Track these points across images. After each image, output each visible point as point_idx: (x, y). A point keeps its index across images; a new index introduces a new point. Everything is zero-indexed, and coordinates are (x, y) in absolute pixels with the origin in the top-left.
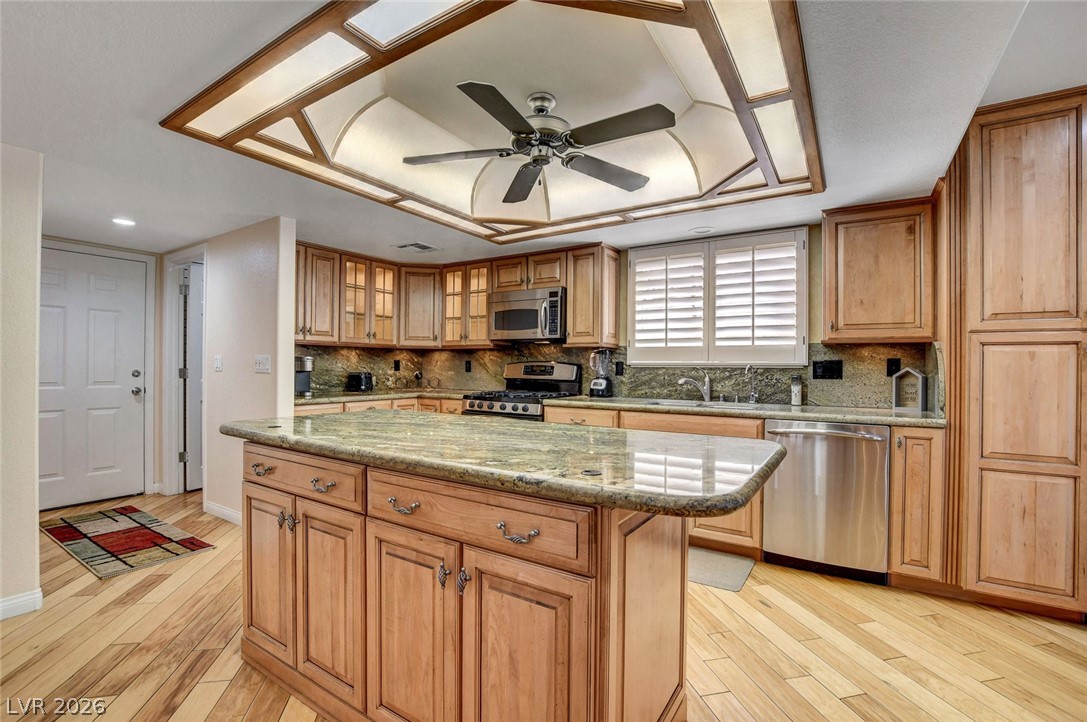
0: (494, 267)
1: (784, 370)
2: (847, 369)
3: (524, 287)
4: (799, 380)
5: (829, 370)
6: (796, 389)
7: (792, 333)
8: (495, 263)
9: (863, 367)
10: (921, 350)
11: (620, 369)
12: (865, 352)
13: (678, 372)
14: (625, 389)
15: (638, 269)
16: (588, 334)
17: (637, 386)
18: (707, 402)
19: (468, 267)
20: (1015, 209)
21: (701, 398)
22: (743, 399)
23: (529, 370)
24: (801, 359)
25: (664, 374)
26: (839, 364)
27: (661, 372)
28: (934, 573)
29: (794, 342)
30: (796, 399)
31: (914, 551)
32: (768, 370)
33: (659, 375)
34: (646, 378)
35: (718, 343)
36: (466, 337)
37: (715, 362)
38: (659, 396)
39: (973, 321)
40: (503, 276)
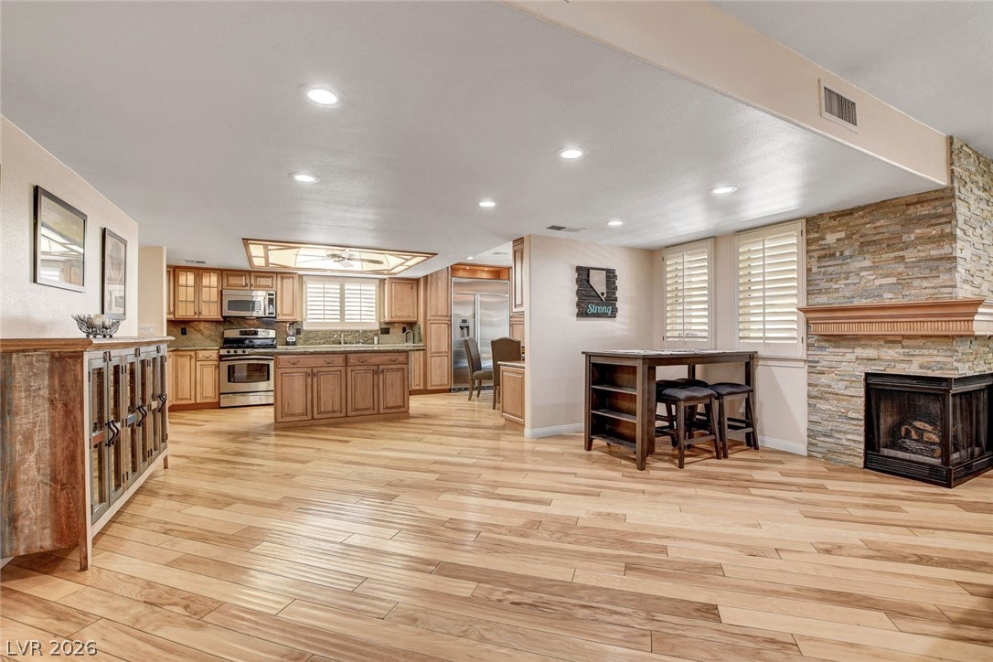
0: (224, 275)
1: (371, 331)
2: (391, 331)
3: (248, 288)
4: (377, 335)
5: (385, 331)
6: (376, 338)
7: (374, 317)
8: (224, 273)
9: (396, 330)
10: (412, 325)
11: (298, 332)
12: (396, 325)
13: (328, 333)
14: (301, 341)
15: (309, 286)
16: (290, 315)
17: (308, 340)
18: (343, 345)
19: (201, 271)
20: (437, 289)
21: (340, 343)
22: (359, 343)
23: (242, 333)
24: (377, 327)
25: (322, 334)
26: (389, 329)
27: (320, 333)
28: (422, 387)
29: (374, 321)
30: (376, 342)
31: (417, 382)
32: (365, 332)
34: (313, 336)
35: (347, 321)
36: (200, 313)
37: (345, 328)
38: (319, 344)
39: (428, 318)
40: (233, 281)
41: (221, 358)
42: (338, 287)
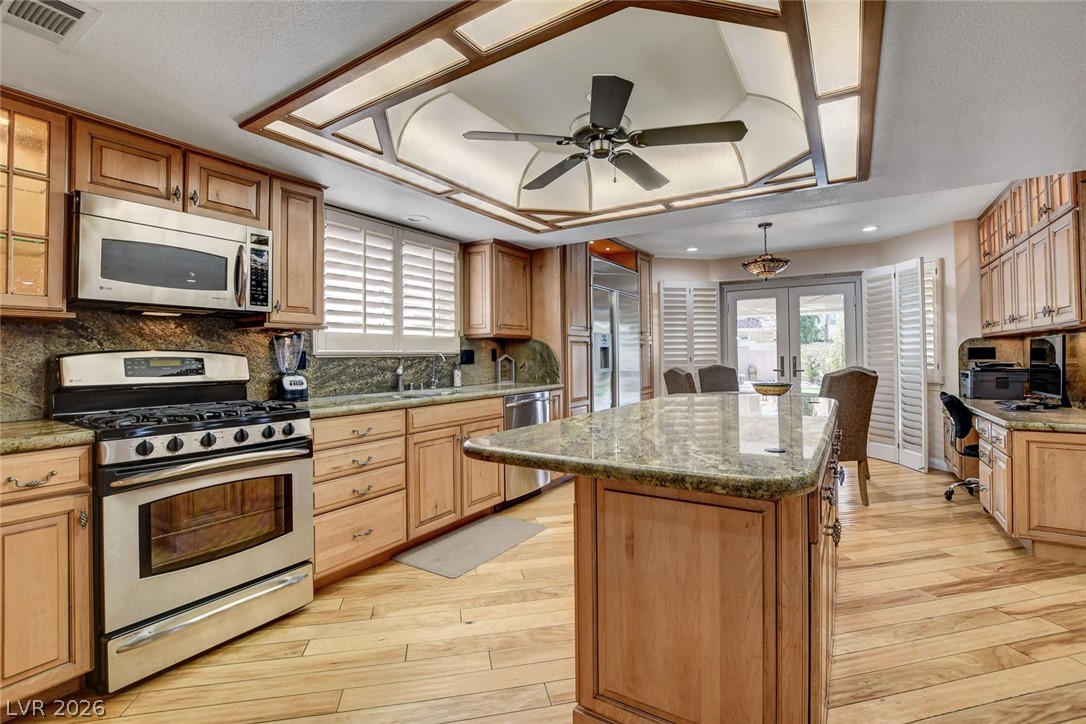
1: (447, 357)
2: (476, 357)
4: (457, 365)
5: (467, 357)
7: (452, 326)
9: (482, 356)
11: (302, 361)
12: (487, 344)
13: (368, 362)
15: (330, 233)
16: (305, 310)
17: (324, 382)
20: (577, 274)
21: (395, 387)
22: (431, 385)
23: (140, 367)
24: (455, 348)
25: (355, 365)
26: (473, 354)
27: (351, 363)
29: (452, 335)
30: (458, 381)
33: (349, 367)
34: (334, 371)
35: (406, 332)
38: (349, 392)
39: (569, 331)
40: (115, 166)
41: (101, 481)
42: (390, 248)
